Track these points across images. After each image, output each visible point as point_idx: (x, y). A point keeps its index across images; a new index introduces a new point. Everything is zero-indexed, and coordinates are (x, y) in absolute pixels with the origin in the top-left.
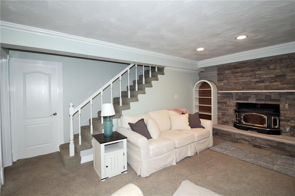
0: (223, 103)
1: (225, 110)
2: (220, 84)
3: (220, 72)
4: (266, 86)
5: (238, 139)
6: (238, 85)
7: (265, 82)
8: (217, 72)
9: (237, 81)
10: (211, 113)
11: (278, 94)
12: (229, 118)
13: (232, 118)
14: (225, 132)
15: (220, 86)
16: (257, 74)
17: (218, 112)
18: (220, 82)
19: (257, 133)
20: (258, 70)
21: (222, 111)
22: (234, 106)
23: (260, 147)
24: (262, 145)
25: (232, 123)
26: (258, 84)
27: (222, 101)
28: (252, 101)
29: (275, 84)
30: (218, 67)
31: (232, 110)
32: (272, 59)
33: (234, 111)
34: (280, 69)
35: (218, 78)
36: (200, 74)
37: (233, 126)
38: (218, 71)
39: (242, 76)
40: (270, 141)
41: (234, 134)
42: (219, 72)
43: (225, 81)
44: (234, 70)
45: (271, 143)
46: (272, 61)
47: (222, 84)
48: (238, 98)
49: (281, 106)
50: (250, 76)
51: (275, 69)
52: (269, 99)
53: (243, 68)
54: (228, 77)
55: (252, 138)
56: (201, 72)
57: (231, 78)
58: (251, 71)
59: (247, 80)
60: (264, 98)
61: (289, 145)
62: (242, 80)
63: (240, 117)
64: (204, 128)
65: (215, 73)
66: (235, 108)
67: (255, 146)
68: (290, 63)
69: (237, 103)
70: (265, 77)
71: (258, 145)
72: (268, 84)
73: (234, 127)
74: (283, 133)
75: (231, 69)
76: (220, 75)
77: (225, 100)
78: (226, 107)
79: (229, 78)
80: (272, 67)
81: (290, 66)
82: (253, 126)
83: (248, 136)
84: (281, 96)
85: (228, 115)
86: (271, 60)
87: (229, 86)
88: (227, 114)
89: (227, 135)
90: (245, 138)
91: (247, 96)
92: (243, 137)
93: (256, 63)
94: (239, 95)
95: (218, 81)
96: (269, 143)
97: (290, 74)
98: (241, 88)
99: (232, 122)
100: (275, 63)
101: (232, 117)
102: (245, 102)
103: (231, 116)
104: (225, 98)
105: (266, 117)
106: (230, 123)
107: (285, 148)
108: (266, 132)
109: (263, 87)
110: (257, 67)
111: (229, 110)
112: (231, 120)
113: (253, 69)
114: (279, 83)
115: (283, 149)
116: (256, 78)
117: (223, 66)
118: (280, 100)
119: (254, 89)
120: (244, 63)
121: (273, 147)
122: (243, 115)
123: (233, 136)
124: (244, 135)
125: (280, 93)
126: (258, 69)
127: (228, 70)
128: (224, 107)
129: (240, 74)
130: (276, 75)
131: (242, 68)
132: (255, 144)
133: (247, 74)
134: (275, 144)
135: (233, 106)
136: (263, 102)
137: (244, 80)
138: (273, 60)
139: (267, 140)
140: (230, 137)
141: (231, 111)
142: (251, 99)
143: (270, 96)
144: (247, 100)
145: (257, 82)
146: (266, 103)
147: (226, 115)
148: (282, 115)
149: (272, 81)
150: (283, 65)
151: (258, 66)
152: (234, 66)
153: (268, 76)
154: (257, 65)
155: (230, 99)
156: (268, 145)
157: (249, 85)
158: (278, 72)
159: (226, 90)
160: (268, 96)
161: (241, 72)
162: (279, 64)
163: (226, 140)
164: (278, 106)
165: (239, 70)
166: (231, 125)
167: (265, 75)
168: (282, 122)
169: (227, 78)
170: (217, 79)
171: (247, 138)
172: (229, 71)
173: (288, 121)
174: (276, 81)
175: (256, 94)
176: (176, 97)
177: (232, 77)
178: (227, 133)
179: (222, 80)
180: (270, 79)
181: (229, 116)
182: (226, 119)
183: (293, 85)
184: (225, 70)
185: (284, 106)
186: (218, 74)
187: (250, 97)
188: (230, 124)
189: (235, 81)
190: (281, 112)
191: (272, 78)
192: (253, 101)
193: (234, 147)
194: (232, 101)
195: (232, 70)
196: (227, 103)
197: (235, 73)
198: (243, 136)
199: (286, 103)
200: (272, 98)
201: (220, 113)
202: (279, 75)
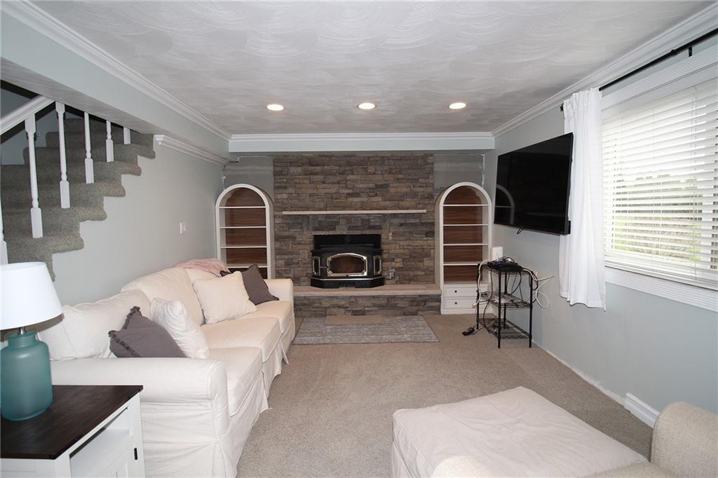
0: (288, 237)
1: (292, 253)
2: (279, 196)
3: (280, 169)
4: (363, 202)
5: (326, 308)
6: (318, 200)
7: (362, 195)
8: (271, 168)
9: (314, 191)
10: (266, 262)
11: (379, 217)
12: (300, 269)
13: (306, 268)
14: (301, 300)
15: (280, 201)
16: (349, 180)
17: (276, 260)
18: (281, 191)
19: (354, 288)
20: (349, 172)
21: (286, 257)
22: (310, 244)
23: (363, 313)
24: (366, 309)
25: (306, 278)
26: (350, 199)
27: (286, 234)
28: (341, 230)
29: (375, 199)
30: (274, 157)
31: (306, 251)
32: (370, 155)
33: (311, 254)
34: (382, 174)
35: (275, 183)
36: (227, 167)
37: (310, 283)
38: (274, 166)
39: (323, 183)
40: (378, 297)
41: (320, 299)
42: (277, 169)
43: (290, 190)
44: (311, 168)
45: (379, 302)
46: (371, 159)
47: (285, 196)
48: (317, 225)
49: (383, 236)
50: (338, 183)
51: (374, 174)
52: (367, 226)
53: (327, 166)
54: (298, 181)
55: (351, 300)
56: (230, 162)
57: (303, 183)
58: (340, 174)
59: (333, 189)
60: (360, 224)
61: (402, 298)
62: (323, 190)
63: (323, 264)
64: (278, 299)
65: (269, 169)
66: (311, 247)
67: (355, 313)
68: (394, 167)
69: (315, 236)
70: (361, 186)
71: (359, 310)
72: (365, 199)
73: (312, 285)
74: (387, 282)
75: (303, 164)
76: (279, 175)
77: (292, 231)
78: (294, 246)
79: (299, 183)
80: (371, 169)
81: (394, 171)
82: (347, 277)
83: (344, 298)
84: (384, 221)
85: (298, 263)
86: (369, 158)
87: (299, 200)
88: (296, 261)
89: (304, 305)
90: (339, 304)
91: (332, 222)
92: (335, 302)
93: (347, 158)
94: (320, 219)
95: (276, 188)
96: (375, 301)
97: (394, 185)
98: (322, 205)
99: (306, 276)
100: (375, 164)
101: (306, 266)
102: (331, 233)
103: (306, 264)
104: (290, 226)
105: (365, 258)
106: (302, 279)
107: (396, 304)
108: (368, 283)
109: (359, 206)
110: (348, 168)
111: (301, 251)
112: (305, 272)
113: (342, 169)
114: (379, 199)
115: (394, 307)
116: (347, 188)
117: (285, 156)
118: (383, 227)
119: (344, 208)
120: (327, 156)
121: (381, 307)
122: (329, 259)
123: (316, 305)
124: (337, 297)
125: (384, 215)
126: (351, 170)
127: (299, 166)
128: (290, 248)
129: (320, 178)
130: (376, 185)
131: (324, 165)
132: (354, 309)
133: (332, 179)
134: (384, 302)
135: (307, 242)
136: (358, 232)
137: (327, 191)
138: (373, 157)
139: (374, 297)
140: (312, 309)
141: (305, 253)
142: (340, 227)
143: (369, 221)
144: (334, 229)
145: (349, 195)
146: (364, 233)
147: (294, 263)
148: (385, 251)
149: (372, 194)
150: (385, 168)
151: (350, 166)
152: (309, 159)
153: (365, 186)
154: (349, 164)
155: (301, 228)
156: (374, 305)
157: (335, 201)
158: (379, 179)
159: (293, 209)
160: (366, 221)
161: (322, 173)
162: (380, 165)
163: (305, 317)
164: (378, 237)
165: (318, 169)
166: (305, 283)
167: (362, 183)
168: (386, 263)
169: (296, 183)
170: (272, 185)
171: (343, 303)
172: (299, 170)
173: (393, 260)
174: (376, 195)
175: (348, 218)
176: (182, 228)
177: (305, 181)
178: (306, 302)
179: (285, 188)
180: (368, 191)
181: (301, 266)
182: (294, 274)
183: (397, 202)
184: (290, 166)
185: (387, 236)
186: (276, 174)
187: (338, 223)
188: (304, 281)
189: (310, 191)
190: (384, 247)
191: (370, 188)
192: (344, 230)
193: (331, 325)
194: (305, 233)
195: (305, 167)
196: (295, 238)
197: (312, 174)
198: (335, 300)
199: (389, 232)
200: (371, 224)
201: (282, 262)
202: (380, 185)
